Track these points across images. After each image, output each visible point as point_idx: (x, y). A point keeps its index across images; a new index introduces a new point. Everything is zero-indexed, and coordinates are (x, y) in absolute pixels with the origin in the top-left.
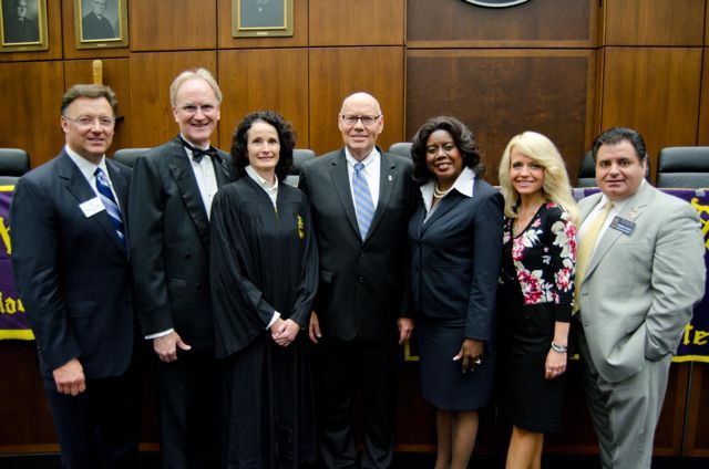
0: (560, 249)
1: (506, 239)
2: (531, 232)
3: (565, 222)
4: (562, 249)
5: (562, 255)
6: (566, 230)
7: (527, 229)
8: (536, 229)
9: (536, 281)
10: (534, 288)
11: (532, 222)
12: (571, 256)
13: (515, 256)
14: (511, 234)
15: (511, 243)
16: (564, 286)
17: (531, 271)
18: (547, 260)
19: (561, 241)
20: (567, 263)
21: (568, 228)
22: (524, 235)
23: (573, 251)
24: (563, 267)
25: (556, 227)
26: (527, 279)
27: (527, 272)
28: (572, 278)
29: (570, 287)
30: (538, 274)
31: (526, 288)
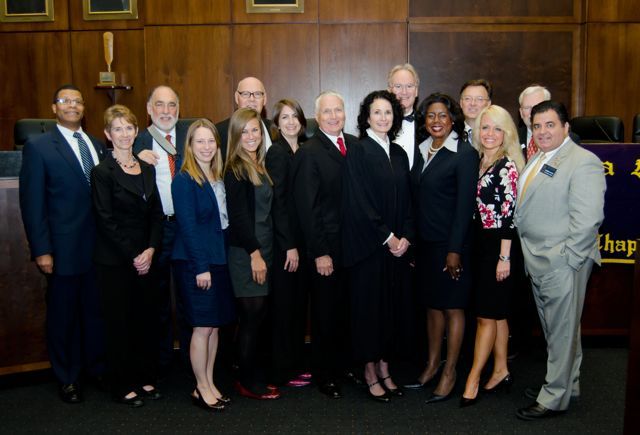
0: (503, 188)
5: (505, 192)
6: (508, 175)
7: (484, 175)
8: (490, 174)
9: (490, 212)
10: (489, 218)
11: (488, 169)
12: (512, 193)
16: (506, 213)
18: (497, 197)
19: (505, 181)
20: (508, 197)
21: (510, 173)
22: (483, 179)
23: (514, 189)
24: (505, 200)
26: (484, 211)
27: (484, 205)
28: (511, 208)
29: (509, 214)
30: (491, 207)
31: (484, 217)
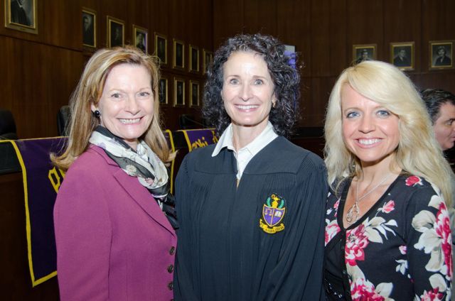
0: (425, 257)
1: (332, 231)
2: (378, 220)
3: (436, 212)
4: (429, 256)
5: (428, 268)
6: (436, 226)
11: (380, 203)
13: (350, 256)
14: (340, 224)
15: (342, 236)
17: (376, 284)
18: (402, 267)
19: (427, 243)
21: (441, 223)
22: (366, 223)
24: (429, 288)
25: (421, 219)
27: (369, 286)
